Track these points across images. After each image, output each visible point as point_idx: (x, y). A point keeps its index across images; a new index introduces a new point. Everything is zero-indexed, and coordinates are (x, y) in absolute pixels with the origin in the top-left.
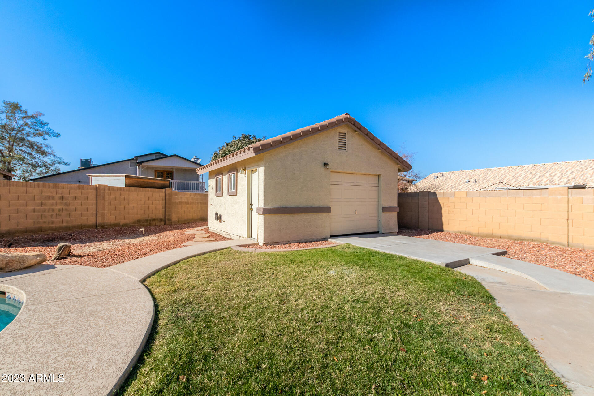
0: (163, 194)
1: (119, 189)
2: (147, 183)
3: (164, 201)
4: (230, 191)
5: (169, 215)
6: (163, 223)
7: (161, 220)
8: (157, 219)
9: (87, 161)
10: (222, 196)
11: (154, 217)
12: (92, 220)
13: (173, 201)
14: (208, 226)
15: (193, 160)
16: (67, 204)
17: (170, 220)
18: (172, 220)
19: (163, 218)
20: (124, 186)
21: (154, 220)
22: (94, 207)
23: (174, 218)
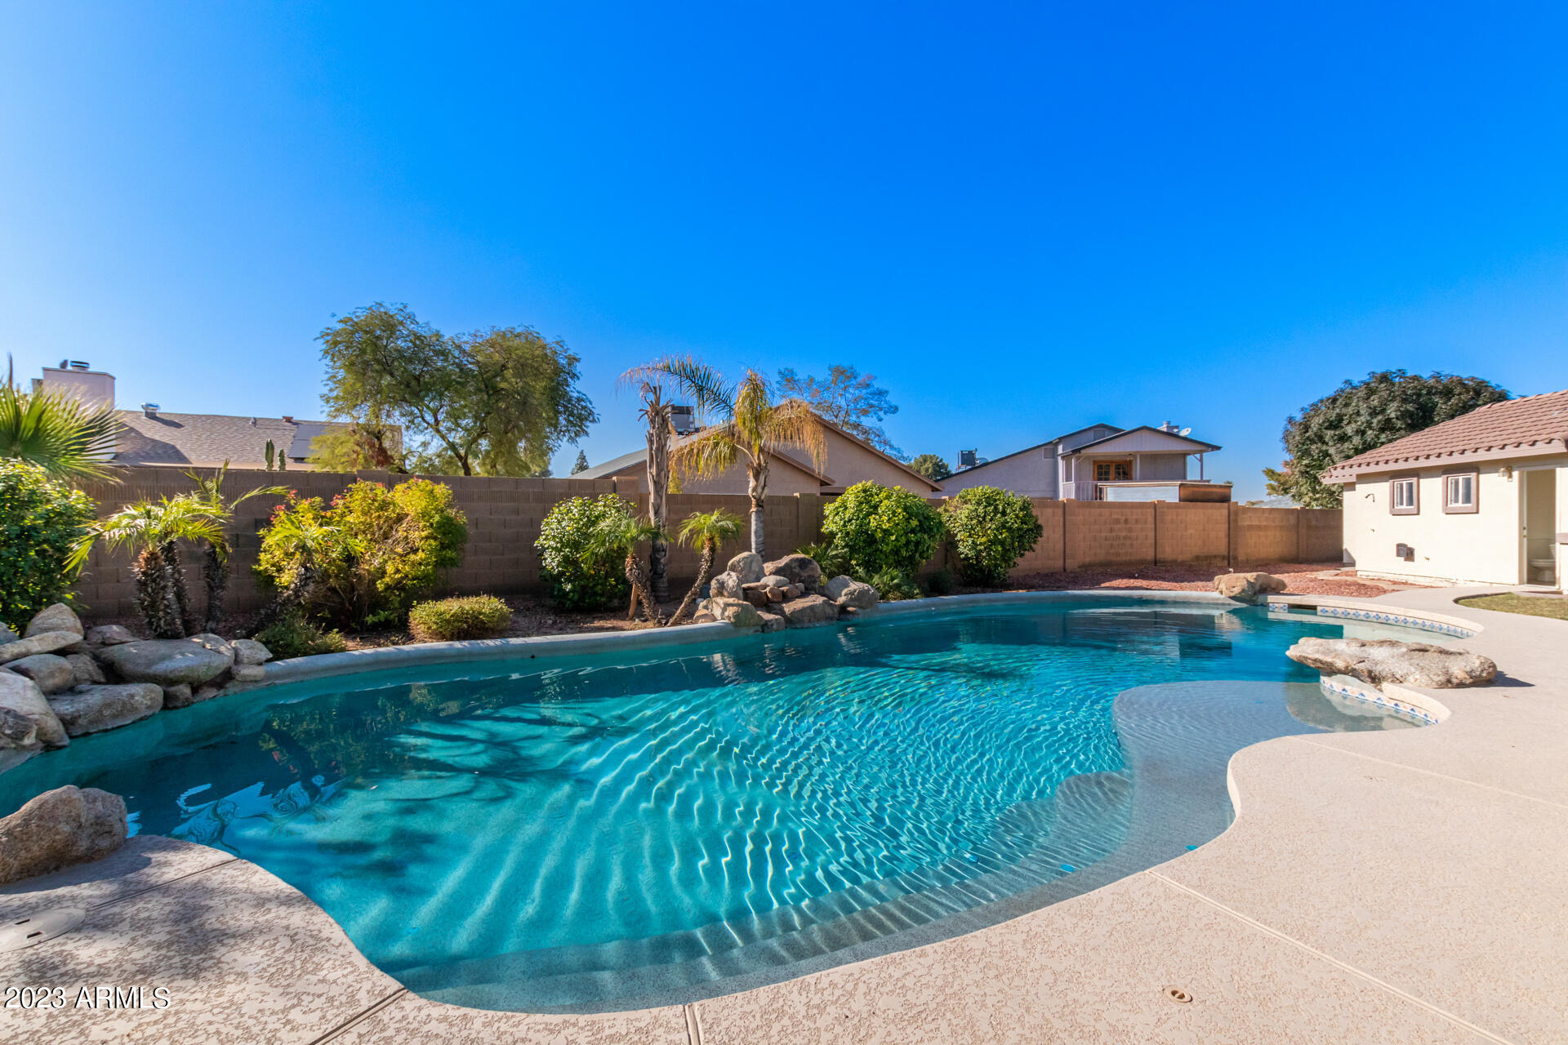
0: (1225, 512)
1: (1170, 506)
2: (1205, 493)
3: (1227, 525)
4: (1449, 505)
5: (1235, 549)
6: (1226, 562)
7: (1224, 557)
8: (1219, 556)
9: (970, 453)
10: (1418, 514)
11: (1215, 553)
12: (1150, 556)
13: (1240, 523)
14: (1357, 568)
15: (1164, 428)
16: (1130, 530)
17: (1235, 558)
18: (1240, 559)
19: (1226, 554)
20: (1177, 501)
21: (1215, 557)
22: (1153, 533)
23: (1241, 557)
